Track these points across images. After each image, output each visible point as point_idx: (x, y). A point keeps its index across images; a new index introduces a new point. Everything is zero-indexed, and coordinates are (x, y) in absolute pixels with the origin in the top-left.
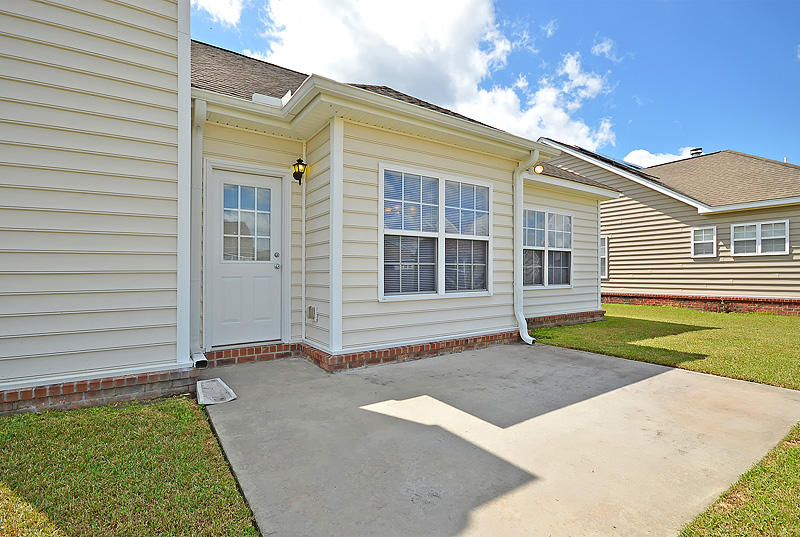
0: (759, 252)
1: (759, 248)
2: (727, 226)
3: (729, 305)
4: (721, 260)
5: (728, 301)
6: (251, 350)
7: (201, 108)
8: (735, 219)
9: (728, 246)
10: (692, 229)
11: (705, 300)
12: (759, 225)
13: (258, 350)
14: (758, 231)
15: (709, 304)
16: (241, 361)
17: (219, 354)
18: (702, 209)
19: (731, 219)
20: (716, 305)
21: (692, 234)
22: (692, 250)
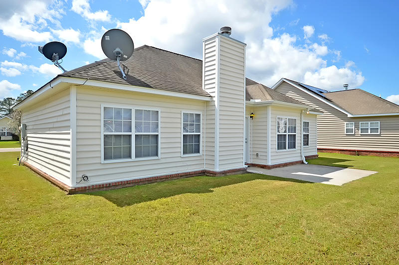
0: (369, 133)
1: (369, 131)
2: (358, 122)
3: (358, 153)
4: (356, 135)
5: (358, 151)
8: (361, 120)
9: (359, 130)
10: (345, 123)
11: (350, 151)
12: (369, 122)
14: (369, 125)
15: (351, 152)
18: (349, 116)
19: (359, 120)
20: (354, 153)
21: (345, 125)
22: (345, 131)
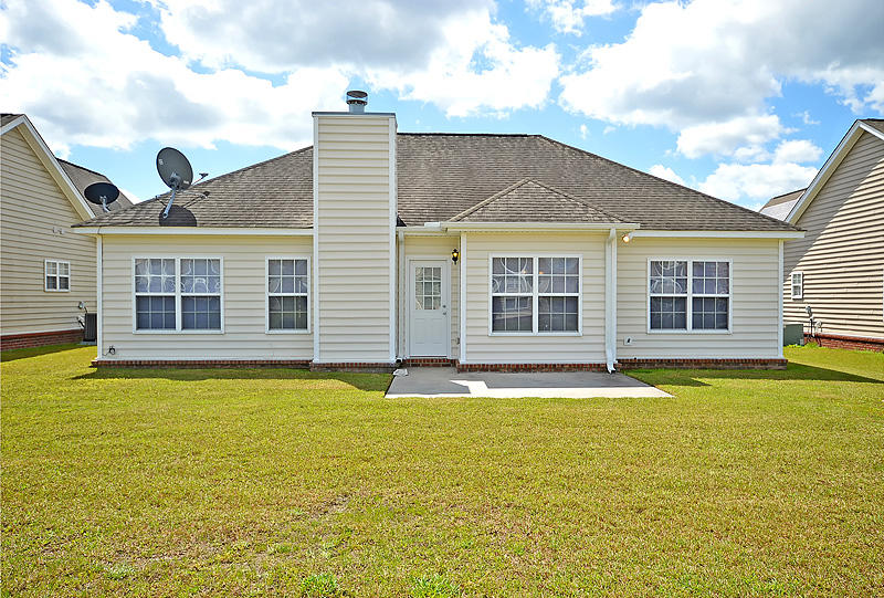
6: (428, 360)
7: (401, 236)
13: (432, 360)
16: (423, 366)
17: (413, 360)
